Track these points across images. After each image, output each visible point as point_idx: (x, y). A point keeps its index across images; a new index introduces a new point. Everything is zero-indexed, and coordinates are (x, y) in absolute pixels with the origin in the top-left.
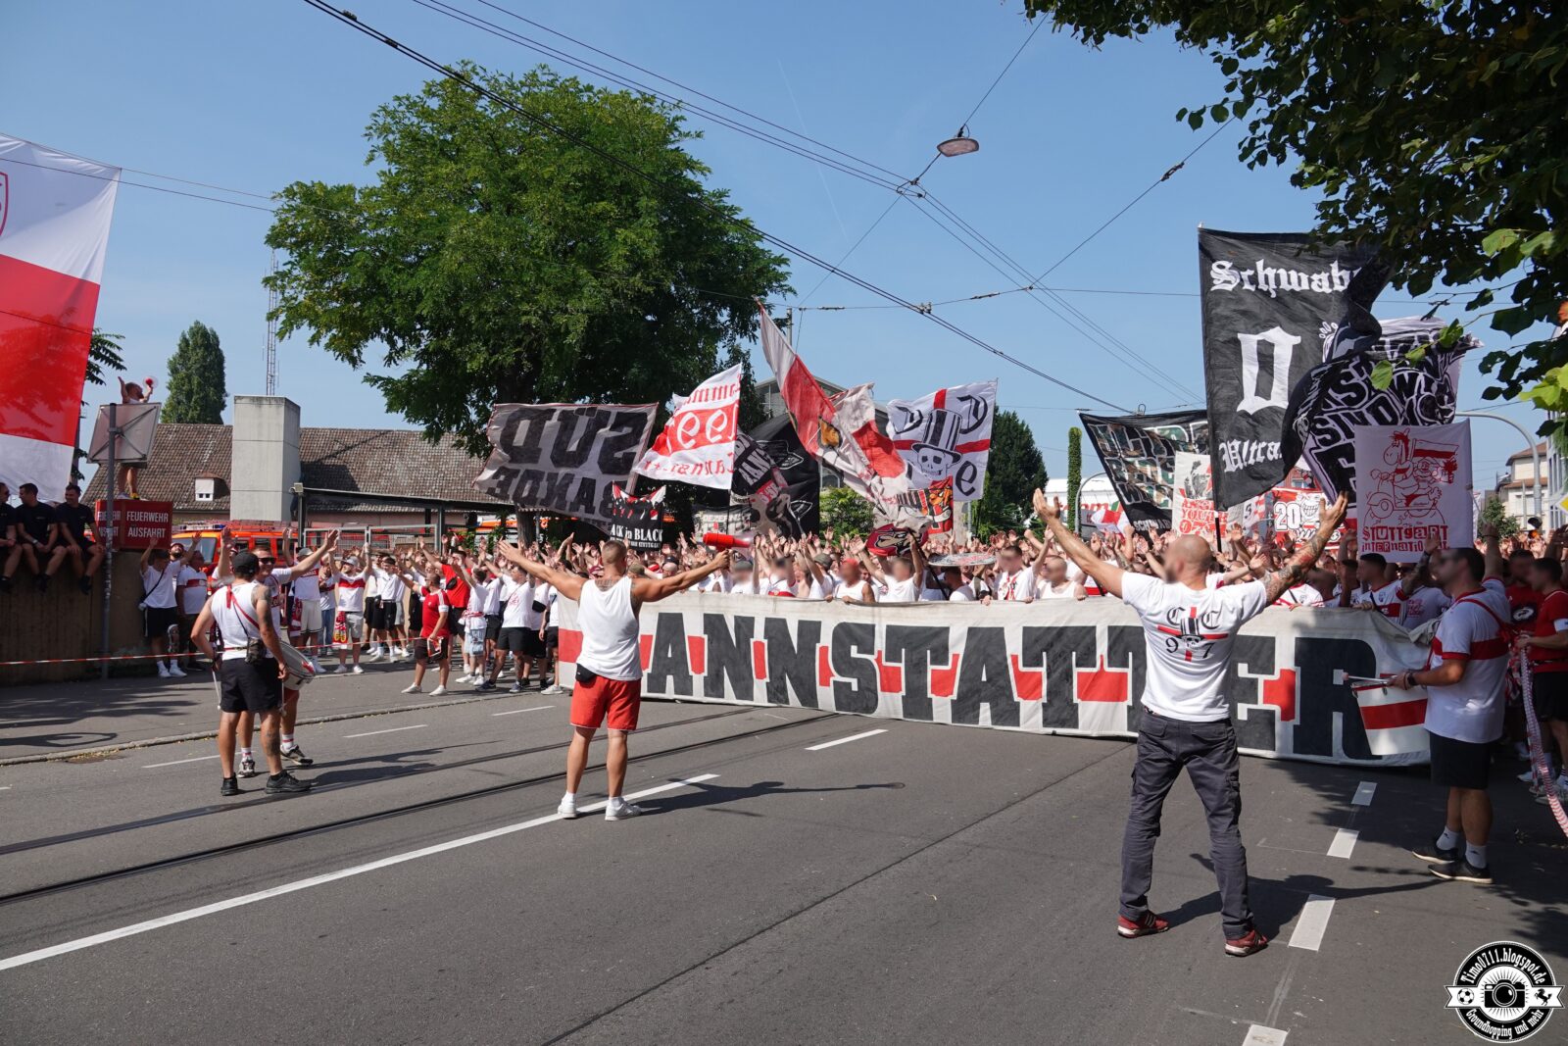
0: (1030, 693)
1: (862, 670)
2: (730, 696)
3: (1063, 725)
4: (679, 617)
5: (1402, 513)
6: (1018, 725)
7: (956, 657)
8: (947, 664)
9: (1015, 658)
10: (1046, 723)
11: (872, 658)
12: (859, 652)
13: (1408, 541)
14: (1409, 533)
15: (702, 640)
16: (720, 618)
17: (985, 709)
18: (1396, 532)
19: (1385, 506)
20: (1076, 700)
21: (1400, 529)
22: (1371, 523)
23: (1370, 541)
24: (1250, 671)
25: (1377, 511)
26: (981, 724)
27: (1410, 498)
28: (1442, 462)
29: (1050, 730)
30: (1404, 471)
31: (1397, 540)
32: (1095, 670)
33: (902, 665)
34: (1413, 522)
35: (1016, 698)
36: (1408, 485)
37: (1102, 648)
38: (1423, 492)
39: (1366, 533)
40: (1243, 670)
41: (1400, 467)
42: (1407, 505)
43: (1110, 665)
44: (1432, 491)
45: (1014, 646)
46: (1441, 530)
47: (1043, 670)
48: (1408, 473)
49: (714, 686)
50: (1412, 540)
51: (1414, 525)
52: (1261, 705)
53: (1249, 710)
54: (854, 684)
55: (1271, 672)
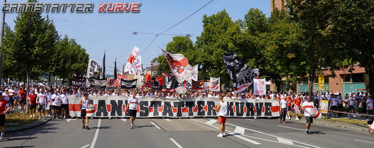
0: (175, 111)
1: (146, 109)
2: (117, 115)
3: (180, 116)
4: (104, 101)
7: (163, 106)
8: (161, 107)
9: (173, 106)
11: (148, 107)
12: (145, 106)
15: (110, 105)
16: (114, 101)
20: (181, 112)
26: (167, 116)
29: (178, 117)
32: (184, 108)
33: (153, 107)
35: (173, 112)
37: (185, 104)
40: (201, 105)
43: (186, 107)
45: (172, 104)
47: (177, 108)
49: (113, 114)
53: (202, 111)
54: (144, 111)
55: (204, 105)
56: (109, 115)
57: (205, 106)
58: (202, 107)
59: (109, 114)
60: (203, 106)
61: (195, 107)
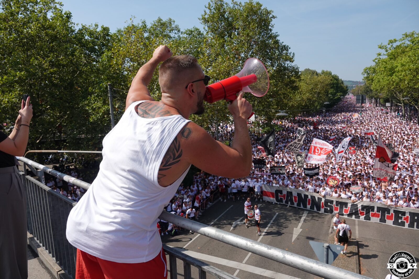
0: (362, 215)
1: (331, 207)
2: (302, 207)
3: (368, 220)
4: (292, 192)
6: (360, 219)
7: (349, 208)
9: (360, 209)
10: (365, 219)
11: (333, 205)
12: (330, 204)
15: (297, 197)
16: (300, 194)
17: (354, 216)
20: (370, 216)
26: (352, 218)
29: (365, 221)
32: (374, 212)
33: (339, 207)
35: (360, 215)
37: (376, 209)
40: (400, 215)
43: (377, 212)
45: (360, 207)
47: (365, 212)
49: (299, 205)
52: (403, 220)
53: (401, 221)
54: (329, 209)
56: (295, 205)
57: (406, 217)
58: (402, 217)
59: (295, 203)
61: (390, 215)
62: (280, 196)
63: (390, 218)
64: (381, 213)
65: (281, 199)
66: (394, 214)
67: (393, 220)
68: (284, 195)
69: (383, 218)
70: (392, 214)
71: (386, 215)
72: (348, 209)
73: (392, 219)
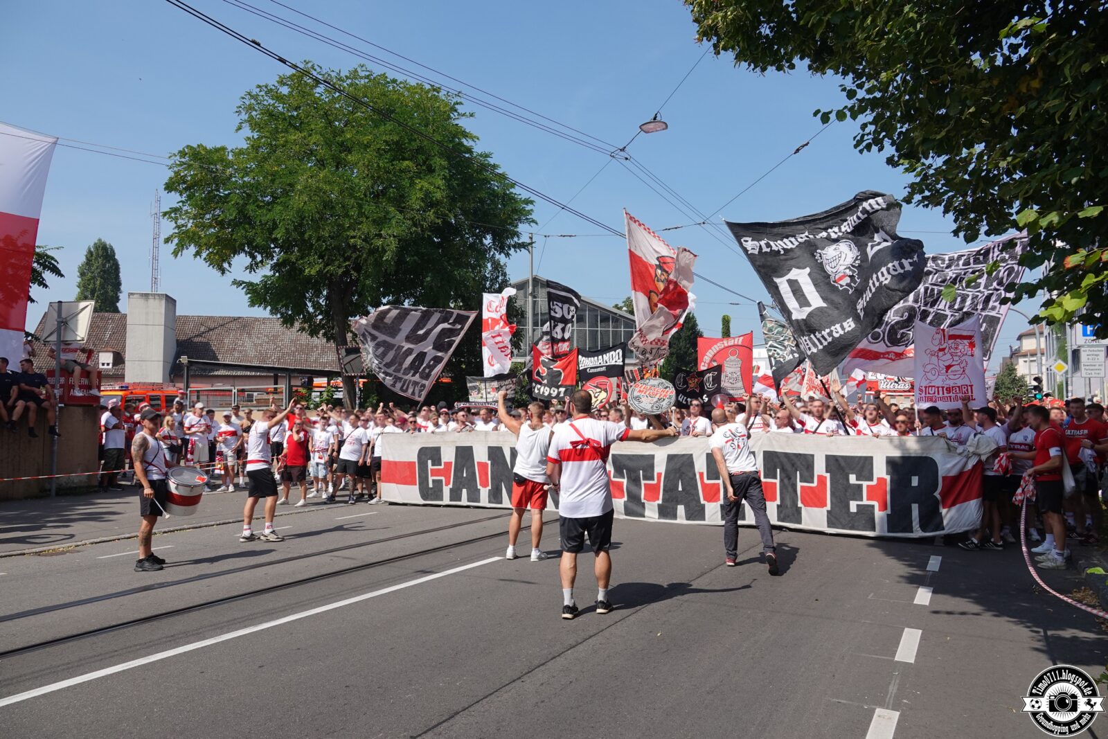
0: (712, 497)
4: (470, 448)
5: (944, 377)
6: (704, 520)
8: (653, 479)
9: (701, 475)
13: (948, 395)
14: (949, 390)
15: (487, 464)
16: (500, 449)
17: (681, 509)
18: (940, 389)
19: (933, 372)
21: (943, 387)
22: (924, 383)
23: (923, 395)
24: (857, 480)
25: (929, 375)
26: (678, 521)
27: (948, 367)
28: (966, 342)
30: (943, 350)
31: (941, 395)
33: (624, 480)
34: (951, 383)
35: (702, 502)
36: (946, 359)
38: (957, 363)
39: (921, 390)
40: (853, 479)
41: (941, 347)
42: (947, 372)
44: (962, 362)
45: (700, 466)
46: (969, 388)
48: (946, 351)
49: (495, 496)
50: (951, 394)
51: (952, 385)
52: (865, 502)
53: (858, 506)
55: (871, 480)
56: (484, 500)
57: (874, 482)
58: (860, 487)
59: (484, 493)
60: (865, 484)
61: (815, 484)
62: (434, 473)
63: (815, 499)
64: (782, 481)
65: (438, 484)
66: (828, 475)
67: (829, 507)
68: (448, 464)
69: (788, 502)
70: (822, 480)
71: (799, 484)
72: (655, 482)
73: (823, 505)
